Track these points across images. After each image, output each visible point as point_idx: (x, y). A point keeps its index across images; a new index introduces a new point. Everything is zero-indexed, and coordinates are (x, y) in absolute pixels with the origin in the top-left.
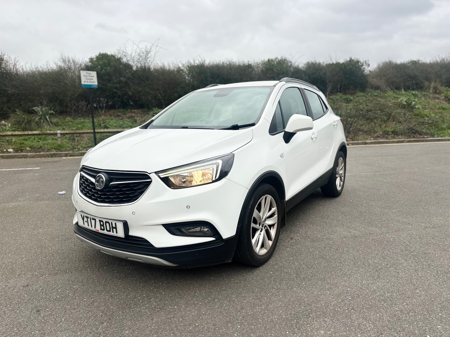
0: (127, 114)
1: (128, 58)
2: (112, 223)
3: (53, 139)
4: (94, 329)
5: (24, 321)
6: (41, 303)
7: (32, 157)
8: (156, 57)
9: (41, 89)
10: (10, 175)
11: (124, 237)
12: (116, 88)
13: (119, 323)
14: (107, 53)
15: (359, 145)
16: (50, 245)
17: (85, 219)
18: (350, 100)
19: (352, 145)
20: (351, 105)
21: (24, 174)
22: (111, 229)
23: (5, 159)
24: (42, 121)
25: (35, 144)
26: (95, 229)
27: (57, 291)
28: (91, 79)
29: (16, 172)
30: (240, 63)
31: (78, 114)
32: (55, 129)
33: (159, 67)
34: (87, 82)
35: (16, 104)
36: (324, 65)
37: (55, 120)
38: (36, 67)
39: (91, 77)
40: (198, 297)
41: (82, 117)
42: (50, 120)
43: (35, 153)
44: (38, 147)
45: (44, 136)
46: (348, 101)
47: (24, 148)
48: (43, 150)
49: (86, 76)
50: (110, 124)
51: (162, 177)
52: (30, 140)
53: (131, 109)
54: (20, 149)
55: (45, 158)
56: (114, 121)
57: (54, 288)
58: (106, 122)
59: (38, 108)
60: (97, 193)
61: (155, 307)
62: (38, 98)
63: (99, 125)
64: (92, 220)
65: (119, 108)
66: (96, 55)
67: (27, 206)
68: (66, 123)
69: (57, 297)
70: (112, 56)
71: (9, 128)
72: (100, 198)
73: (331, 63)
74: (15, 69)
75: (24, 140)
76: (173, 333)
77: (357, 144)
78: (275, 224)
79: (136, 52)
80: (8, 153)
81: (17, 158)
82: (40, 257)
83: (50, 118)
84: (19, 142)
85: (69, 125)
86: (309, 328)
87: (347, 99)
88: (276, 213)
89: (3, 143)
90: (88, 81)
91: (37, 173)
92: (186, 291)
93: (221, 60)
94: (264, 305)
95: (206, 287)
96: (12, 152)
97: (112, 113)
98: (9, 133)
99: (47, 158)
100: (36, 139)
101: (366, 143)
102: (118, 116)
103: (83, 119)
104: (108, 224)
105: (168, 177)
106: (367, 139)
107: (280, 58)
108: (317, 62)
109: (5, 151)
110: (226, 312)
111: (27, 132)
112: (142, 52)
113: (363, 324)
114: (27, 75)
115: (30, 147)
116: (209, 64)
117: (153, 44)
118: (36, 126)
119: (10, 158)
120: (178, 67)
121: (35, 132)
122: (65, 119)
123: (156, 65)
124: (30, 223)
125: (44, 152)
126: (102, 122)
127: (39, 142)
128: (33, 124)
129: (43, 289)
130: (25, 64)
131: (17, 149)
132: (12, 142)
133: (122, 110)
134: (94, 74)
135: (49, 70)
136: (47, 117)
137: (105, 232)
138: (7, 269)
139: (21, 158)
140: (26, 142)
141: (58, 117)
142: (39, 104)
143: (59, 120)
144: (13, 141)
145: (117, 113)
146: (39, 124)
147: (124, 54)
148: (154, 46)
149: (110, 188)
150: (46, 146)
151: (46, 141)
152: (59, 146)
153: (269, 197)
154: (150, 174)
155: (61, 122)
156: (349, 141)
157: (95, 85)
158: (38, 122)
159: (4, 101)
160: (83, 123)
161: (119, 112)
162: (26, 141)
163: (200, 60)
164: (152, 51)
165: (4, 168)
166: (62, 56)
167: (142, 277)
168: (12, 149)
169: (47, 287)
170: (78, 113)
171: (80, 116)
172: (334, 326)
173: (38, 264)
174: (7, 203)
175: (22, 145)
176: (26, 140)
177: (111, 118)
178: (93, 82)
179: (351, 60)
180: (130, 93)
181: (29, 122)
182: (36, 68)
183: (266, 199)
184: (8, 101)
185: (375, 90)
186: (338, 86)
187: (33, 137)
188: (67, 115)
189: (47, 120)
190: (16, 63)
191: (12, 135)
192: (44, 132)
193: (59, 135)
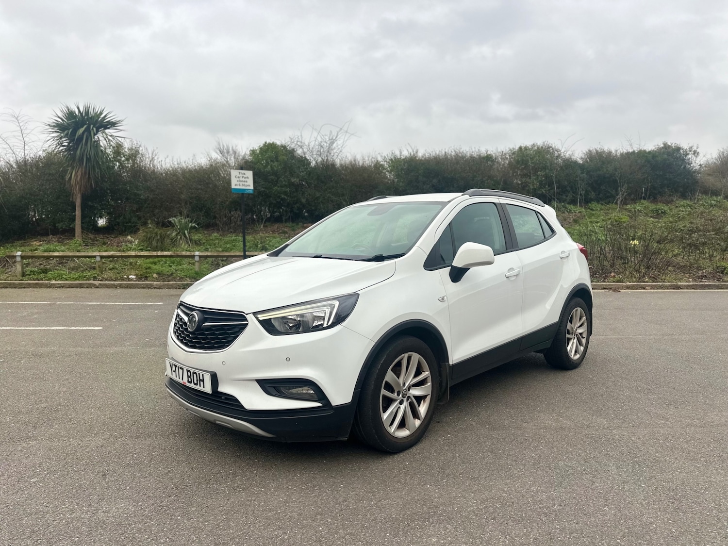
0: (296, 230)
1: (304, 150)
2: (199, 374)
3: (190, 263)
4: (158, 501)
5: (86, 484)
6: (111, 467)
7: (158, 287)
8: (344, 147)
9: (182, 193)
10: (123, 311)
11: (211, 393)
12: (285, 193)
13: (189, 499)
14: (275, 143)
15: (665, 289)
16: (143, 402)
17: (174, 368)
18: (662, 212)
19: (651, 289)
20: (662, 223)
21: (141, 311)
22: (198, 382)
23: (124, 289)
24: (179, 237)
25: (166, 269)
26: (182, 381)
27: (132, 456)
28: (245, 181)
29: (131, 307)
30: (473, 153)
31: (228, 229)
32: (194, 249)
33: (348, 162)
34: (239, 185)
35: (148, 213)
36: (618, 155)
37: (196, 237)
38: (179, 162)
39: (245, 178)
40: (296, 481)
41: (234, 232)
42: (189, 237)
43: (163, 282)
44: (168, 273)
45: (178, 259)
46: (658, 214)
47: (150, 275)
48: (174, 279)
49: (239, 177)
50: (271, 243)
51: (261, 319)
52: (159, 264)
53: (304, 224)
54: (145, 275)
55: (175, 290)
56: (278, 239)
57: (130, 453)
58: (265, 242)
59: (176, 219)
60: (188, 336)
61: (238, 487)
62: (178, 205)
63: (254, 246)
64: (180, 369)
65: (286, 221)
66: (259, 146)
67: (132, 352)
68: (211, 242)
69: (130, 462)
70: (282, 146)
71: (135, 247)
72: (191, 341)
73: (631, 151)
74: (151, 165)
75: (152, 263)
76: (246, 517)
77: (662, 287)
78: (427, 395)
79: (315, 141)
80: (129, 281)
81: (139, 288)
82: (126, 416)
83: (189, 233)
84: (145, 266)
85: (215, 245)
86: (419, 533)
87: (657, 211)
88: (430, 380)
89: (125, 267)
90: (241, 183)
91: (157, 309)
92: (284, 472)
93: (442, 150)
94: (375, 501)
95: (311, 471)
96: (134, 279)
97: (276, 228)
98: (133, 253)
99: (178, 290)
100: (167, 262)
101: (678, 287)
102: (285, 232)
103: (235, 236)
104: (195, 375)
105: (271, 319)
106: (680, 280)
108: (606, 149)
109: (126, 278)
110: (322, 502)
111: (156, 252)
112: (325, 140)
113: (497, 538)
114: (166, 174)
115: (158, 274)
116: (423, 157)
117: (341, 129)
118: (170, 245)
119: (130, 288)
120: (376, 161)
121: (166, 253)
122: (210, 235)
123: (344, 159)
124: (128, 374)
125: (175, 281)
126: (259, 242)
127: (171, 266)
128: (167, 241)
129: (117, 452)
130: (166, 158)
131: (141, 275)
132: (136, 264)
133: (290, 224)
134: (249, 174)
135: (195, 166)
136: (186, 232)
137: (192, 385)
138: (85, 426)
139: (144, 288)
140: (153, 267)
141: (202, 232)
142: (178, 214)
143: (202, 237)
144: (138, 264)
145: (283, 229)
146: (174, 242)
147: (299, 143)
148: (342, 131)
149: (202, 330)
150: (180, 272)
151: (180, 266)
152: (196, 273)
153: (416, 357)
154: (247, 314)
155: (204, 239)
156: (647, 282)
157: (250, 190)
158: (174, 239)
159: (133, 209)
160: (234, 241)
161: (286, 226)
162: (153, 265)
163: (410, 151)
164: (339, 138)
165: (118, 301)
166: (219, 144)
167: (237, 450)
168: (134, 275)
169: (123, 450)
170: (228, 227)
171: (231, 232)
172: (454, 535)
173: (122, 423)
174: (109, 347)
175: (148, 270)
176: (155, 263)
177: (274, 235)
178: (247, 186)
179: (666, 146)
180: (304, 201)
181: (163, 238)
182: (178, 164)
183: (409, 358)
184: (139, 210)
185: (711, 197)
186: (642, 190)
187: (164, 259)
188: (214, 229)
189: (185, 236)
190: (153, 156)
191: (136, 256)
192: (179, 253)
193: (197, 259)
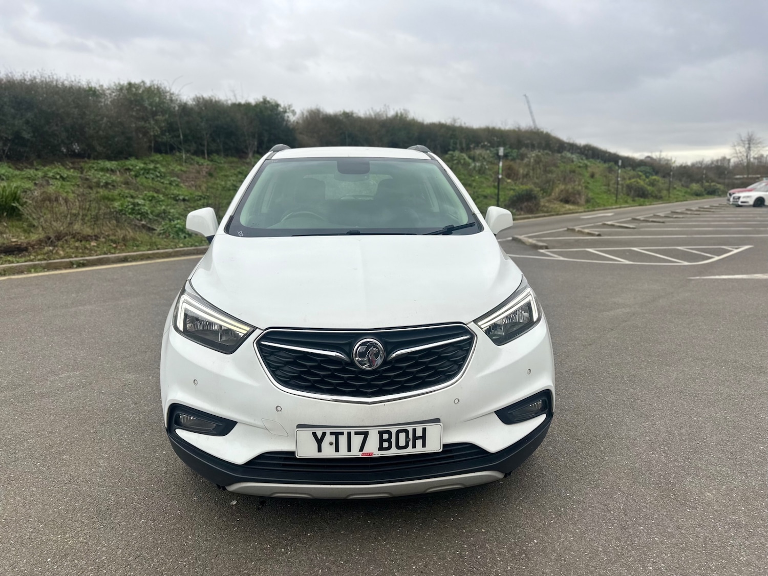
2: (413, 430)
22: (411, 442)
26: (359, 453)
51: (483, 327)
64: (353, 436)
104: (401, 435)
107: (148, 84)
137: (394, 451)
154: (467, 324)
179: (265, 102)
